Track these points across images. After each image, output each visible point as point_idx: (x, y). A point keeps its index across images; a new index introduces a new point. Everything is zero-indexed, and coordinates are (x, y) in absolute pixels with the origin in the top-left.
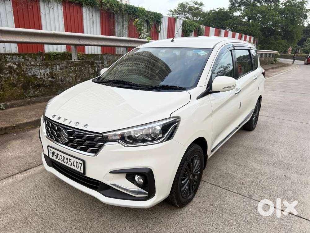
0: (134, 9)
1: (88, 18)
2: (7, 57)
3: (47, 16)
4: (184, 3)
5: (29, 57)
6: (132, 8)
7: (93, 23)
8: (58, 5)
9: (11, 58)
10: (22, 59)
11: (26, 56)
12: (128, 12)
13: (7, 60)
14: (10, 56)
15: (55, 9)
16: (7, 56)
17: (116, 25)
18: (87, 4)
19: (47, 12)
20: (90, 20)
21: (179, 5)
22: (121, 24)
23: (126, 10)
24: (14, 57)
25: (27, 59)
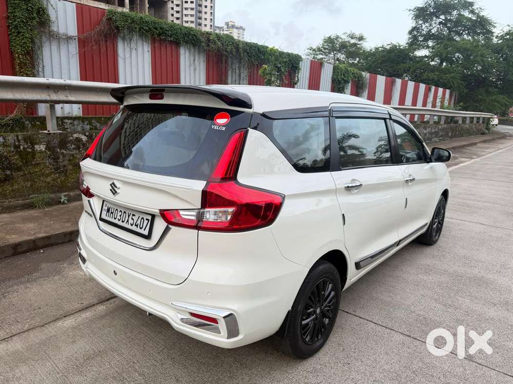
0: (258, 49)
1: (187, 64)
2: (66, 123)
3: (128, 60)
4: (332, 37)
5: (97, 122)
6: (255, 47)
7: (195, 70)
8: (145, 43)
9: (71, 123)
10: (87, 125)
11: (93, 121)
12: (248, 53)
13: (66, 127)
14: (69, 121)
15: (140, 50)
16: (66, 121)
17: (230, 73)
18: (187, 43)
19: (128, 55)
20: (190, 66)
21: (325, 39)
22: (237, 71)
23: (245, 51)
24: (76, 122)
25: (94, 124)
